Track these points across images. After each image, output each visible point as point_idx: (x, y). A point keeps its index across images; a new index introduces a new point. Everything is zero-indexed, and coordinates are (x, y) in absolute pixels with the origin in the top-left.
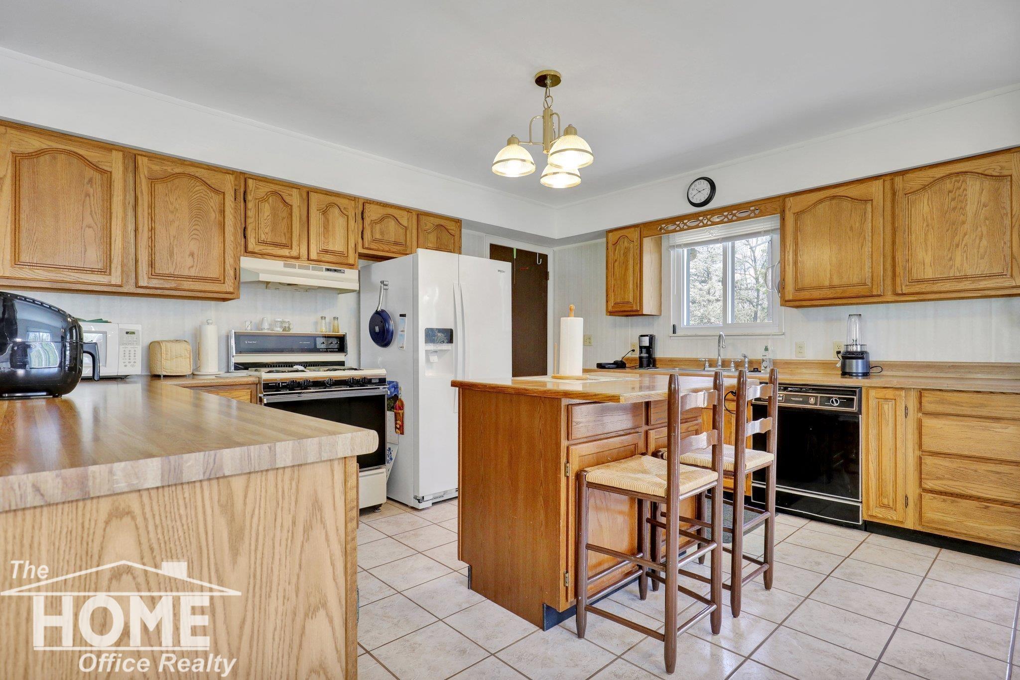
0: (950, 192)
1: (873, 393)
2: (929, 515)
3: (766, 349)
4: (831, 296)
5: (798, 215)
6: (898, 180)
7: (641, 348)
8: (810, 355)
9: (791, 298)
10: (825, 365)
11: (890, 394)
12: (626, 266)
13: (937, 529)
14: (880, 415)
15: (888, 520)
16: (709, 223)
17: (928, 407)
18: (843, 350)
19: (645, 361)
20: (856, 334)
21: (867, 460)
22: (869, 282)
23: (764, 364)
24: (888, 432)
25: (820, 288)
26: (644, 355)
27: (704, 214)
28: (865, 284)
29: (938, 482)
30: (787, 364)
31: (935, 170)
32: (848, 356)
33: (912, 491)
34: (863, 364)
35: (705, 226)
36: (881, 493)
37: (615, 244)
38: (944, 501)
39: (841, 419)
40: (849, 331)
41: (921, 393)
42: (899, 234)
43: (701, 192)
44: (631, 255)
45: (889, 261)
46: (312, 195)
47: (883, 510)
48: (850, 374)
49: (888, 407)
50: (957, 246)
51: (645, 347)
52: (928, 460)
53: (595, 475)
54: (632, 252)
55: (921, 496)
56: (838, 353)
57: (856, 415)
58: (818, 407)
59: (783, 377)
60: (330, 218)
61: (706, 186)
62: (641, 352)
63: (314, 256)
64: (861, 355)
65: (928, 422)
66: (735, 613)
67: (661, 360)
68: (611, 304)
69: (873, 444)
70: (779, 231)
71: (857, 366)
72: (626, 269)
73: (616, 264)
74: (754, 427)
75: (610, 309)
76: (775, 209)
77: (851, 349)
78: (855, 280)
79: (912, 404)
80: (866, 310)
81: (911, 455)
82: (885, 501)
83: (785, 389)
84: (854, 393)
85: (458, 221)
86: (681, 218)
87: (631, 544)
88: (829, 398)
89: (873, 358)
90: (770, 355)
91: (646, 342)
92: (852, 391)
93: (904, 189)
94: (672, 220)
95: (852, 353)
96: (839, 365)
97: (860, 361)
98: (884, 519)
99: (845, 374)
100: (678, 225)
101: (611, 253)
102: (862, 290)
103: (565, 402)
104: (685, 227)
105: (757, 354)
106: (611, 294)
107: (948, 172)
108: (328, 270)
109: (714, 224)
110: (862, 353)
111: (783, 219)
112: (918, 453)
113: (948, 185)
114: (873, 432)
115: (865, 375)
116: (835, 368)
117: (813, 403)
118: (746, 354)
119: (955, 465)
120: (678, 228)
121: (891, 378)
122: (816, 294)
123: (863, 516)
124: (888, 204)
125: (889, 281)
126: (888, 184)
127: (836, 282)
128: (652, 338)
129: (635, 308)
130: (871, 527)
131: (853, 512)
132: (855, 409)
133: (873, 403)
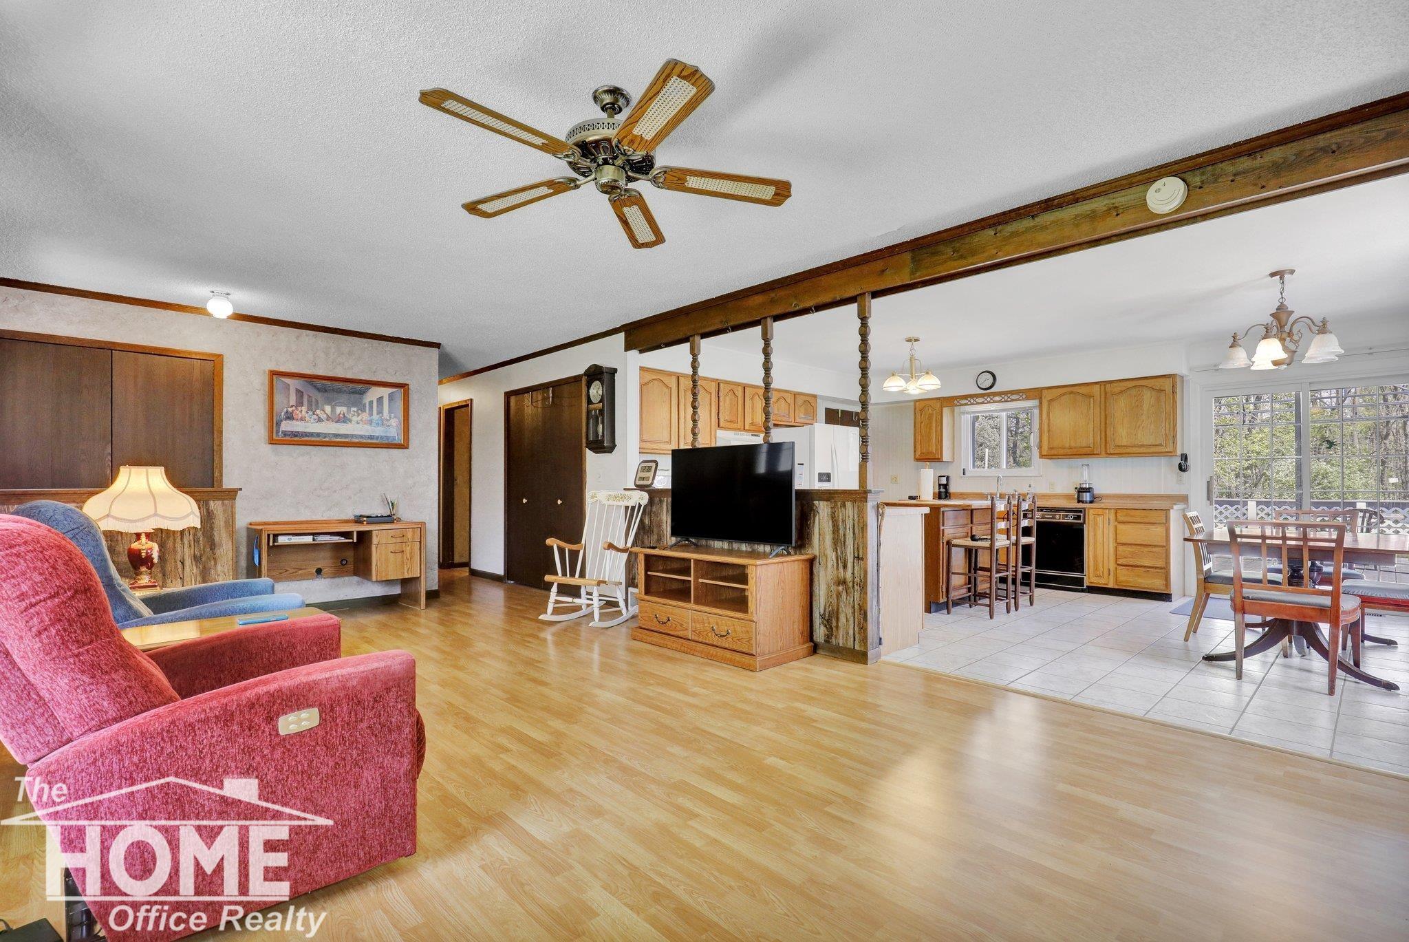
0: (1135, 396)
1: (1091, 511)
2: (1122, 578)
3: (1030, 486)
4: (1070, 453)
5: (1050, 402)
6: (1108, 386)
7: (940, 485)
8: (1059, 490)
9: (1046, 454)
10: (1068, 497)
11: (1100, 511)
12: (930, 427)
13: (1125, 586)
14: (1096, 524)
15: (1100, 584)
16: (992, 401)
17: (1121, 518)
18: (1078, 487)
19: (943, 495)
20: (1086, 477)
21: (1088, 551)
22: (1092, 446)
23: (1028, 496)
24: (1099, 533)
25: (1064, 448)
26: (942, 490)
27: (989, 395)
28: (1089, 447)
29: (1125, 560)
30: (1044, 496)
31: (1128, 382)
32: (1081, 491)
33: (1112, 566)
34: (1090, 495)
35: (990, 403)
36: (1096, 569)
37: (921, 410)
38: (1128, 570)
39: (1075, 527)
40: (1082, 475)
41: (1117, 510)
42: (1108, 418)
43: (986, 381)
44: (934, 419)
45: (1103, 434)
46: (747, 389)
47: (1097, 578)
48: (1082, 502)
49: (1100, 519)
50: (1139, 427)
51: (943, 485)
52: (1121, 548)
53: (955, 542)
54: (935, 417)
55: (1116, 568)
56: (1076, 488)
57: (1082, 524)
58: (1061, 520)
59: (1039, 503)
60: (755, 402)
61: (991, 378)
62: (940, 488)
63: (747, 428)
64: (1088, 490)
65: (1120, 527)
66: (1016, 609)
67: (954, 494)
68: (918, 453)
69: (1092, 541)
70: (1038, 408)
71: (1087, 497)
72: (930, 429)
73: (922, 425)
74: (1025, 523)
75: (917, 456)
76: (1036, 396)
77: (1084, 486)
78: (1084, 444)
79: (1112, 517)
80: (1092, 461)
81: (1112, 545)
82: (1098, 573)
83: (1042, 510)
84: (1081, 512)
85: (815, 396)
86: (971, 396)
87: (966, 581)
88: (1067, 515)
89: (1096, 492)
90: (1032, 490)
91: (944, 481)
92: (1079, 511)
93: (1111, 391)
94: (965, 397)
95: (1084, 489)
96: (1076, 496)
97: (1088, 494)
98: (1097, 584)
99: (1079, 501)
100: (969, 401)
101: (918, 417)
102: (1088, 450)
103: (942, 509)
104: (975, 403)
105: (1024, 490)
106: (918, 446)
107: (1134, 385)
108: (752, 435)
109: (995, 402)
110: (1089, 488)
111: (1041, 403)
112: (1115, 544)
113: (1134, 392)
114: (1092, 534)
115: (1091, 502)
116: (1073, 499)
117: (1059, 518)
118: (1016, 489)
119: (1134, 550)
120: (969, 403)
121: (1105, 503)
122: (1061, 452)
123: (1086, 583)
124: (1103, 399)
125: (1103, 446)
126: (1103, 387)
127: (1073, 445)
128: (948, 478)
129: (937, 457)
130: (1093, 590)
131: (1080, 581)
132: (1081, 521)
133: (1091, 517)
